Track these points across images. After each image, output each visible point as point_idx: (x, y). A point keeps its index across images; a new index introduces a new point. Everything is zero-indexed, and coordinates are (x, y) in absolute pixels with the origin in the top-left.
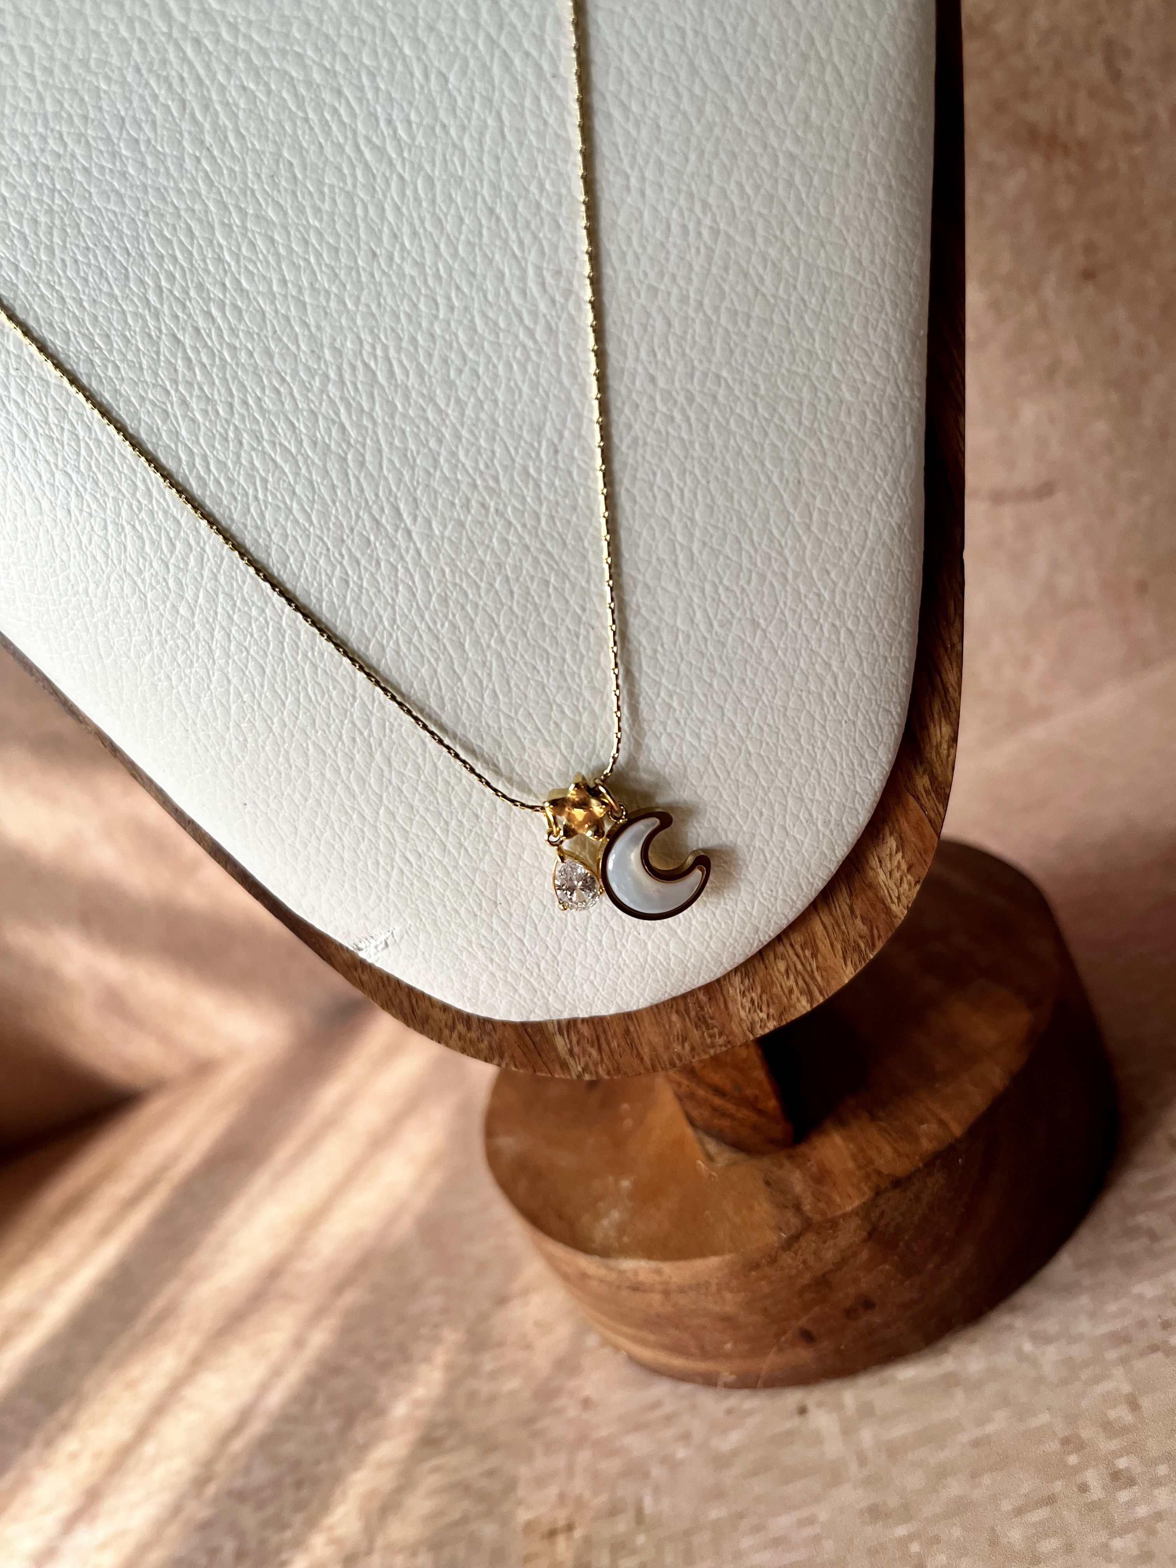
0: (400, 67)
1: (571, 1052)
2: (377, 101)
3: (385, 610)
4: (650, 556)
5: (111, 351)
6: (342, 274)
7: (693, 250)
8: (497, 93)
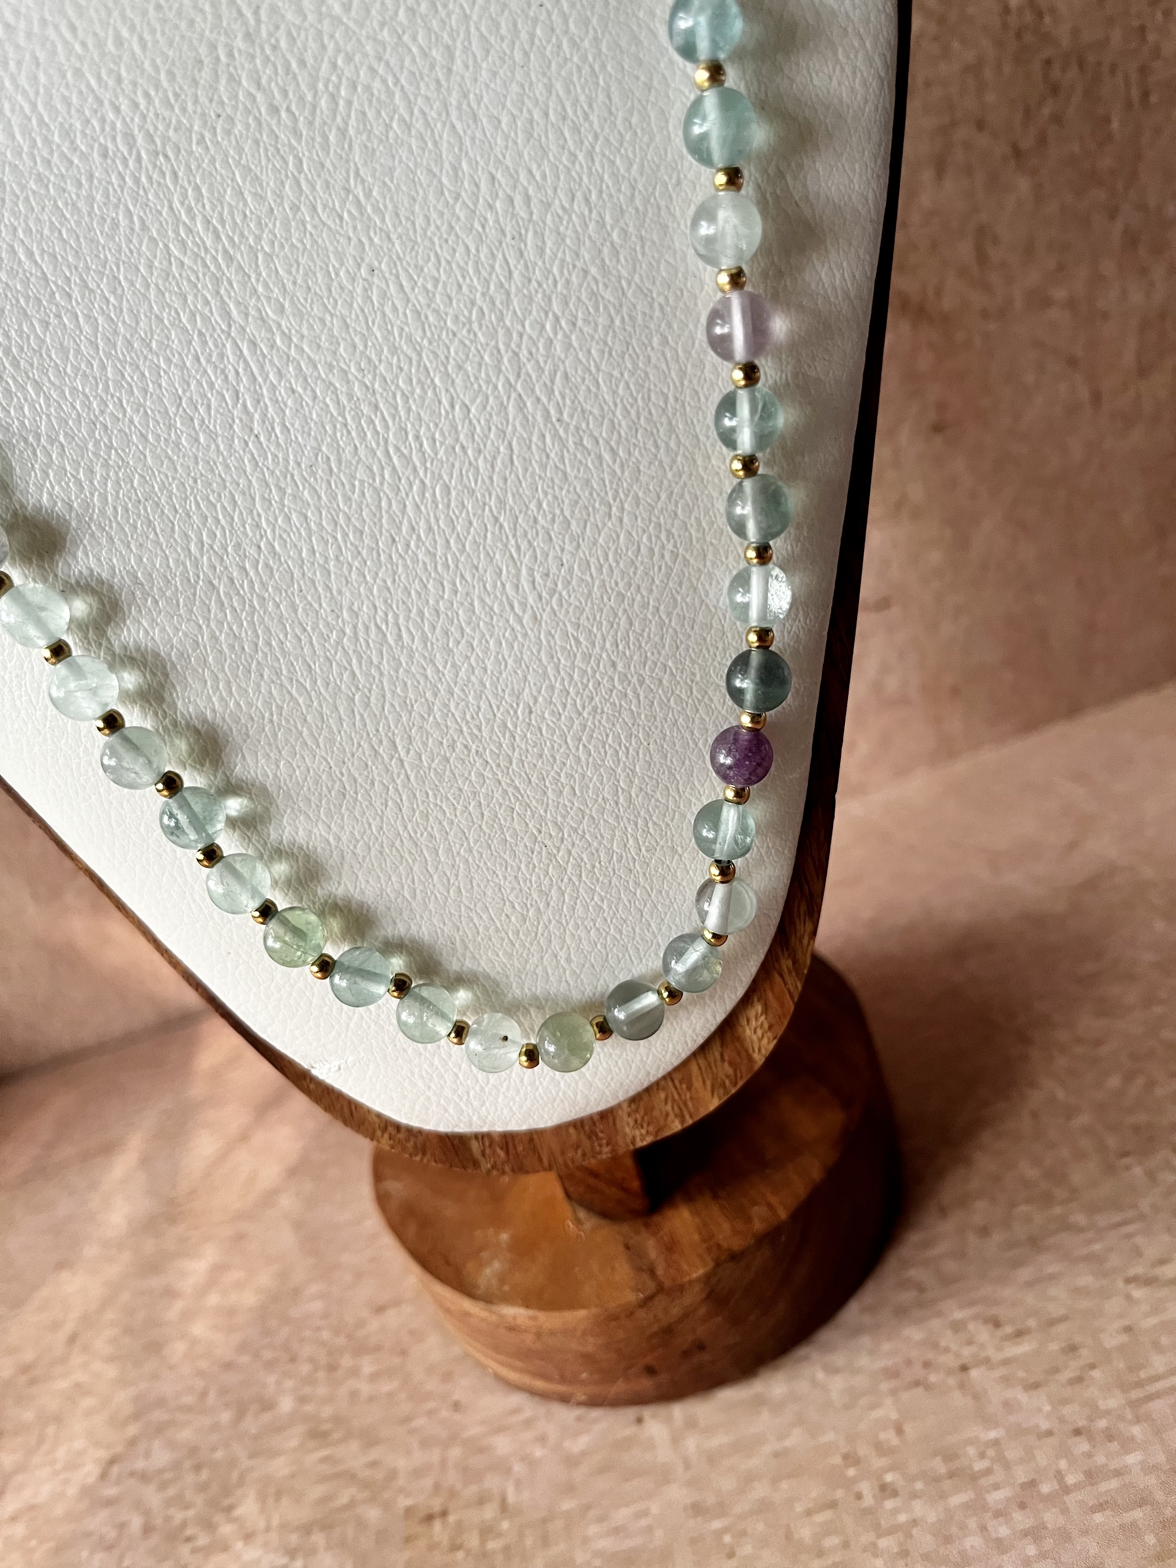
0: (430, 393)
1: (483, 1154)
2: (408, 419)
3: (374, 819)
4: (598, 796)
5: (152, 588)
6: (364, 553)
7: (656, 568)
8: (510, 427)
